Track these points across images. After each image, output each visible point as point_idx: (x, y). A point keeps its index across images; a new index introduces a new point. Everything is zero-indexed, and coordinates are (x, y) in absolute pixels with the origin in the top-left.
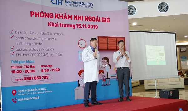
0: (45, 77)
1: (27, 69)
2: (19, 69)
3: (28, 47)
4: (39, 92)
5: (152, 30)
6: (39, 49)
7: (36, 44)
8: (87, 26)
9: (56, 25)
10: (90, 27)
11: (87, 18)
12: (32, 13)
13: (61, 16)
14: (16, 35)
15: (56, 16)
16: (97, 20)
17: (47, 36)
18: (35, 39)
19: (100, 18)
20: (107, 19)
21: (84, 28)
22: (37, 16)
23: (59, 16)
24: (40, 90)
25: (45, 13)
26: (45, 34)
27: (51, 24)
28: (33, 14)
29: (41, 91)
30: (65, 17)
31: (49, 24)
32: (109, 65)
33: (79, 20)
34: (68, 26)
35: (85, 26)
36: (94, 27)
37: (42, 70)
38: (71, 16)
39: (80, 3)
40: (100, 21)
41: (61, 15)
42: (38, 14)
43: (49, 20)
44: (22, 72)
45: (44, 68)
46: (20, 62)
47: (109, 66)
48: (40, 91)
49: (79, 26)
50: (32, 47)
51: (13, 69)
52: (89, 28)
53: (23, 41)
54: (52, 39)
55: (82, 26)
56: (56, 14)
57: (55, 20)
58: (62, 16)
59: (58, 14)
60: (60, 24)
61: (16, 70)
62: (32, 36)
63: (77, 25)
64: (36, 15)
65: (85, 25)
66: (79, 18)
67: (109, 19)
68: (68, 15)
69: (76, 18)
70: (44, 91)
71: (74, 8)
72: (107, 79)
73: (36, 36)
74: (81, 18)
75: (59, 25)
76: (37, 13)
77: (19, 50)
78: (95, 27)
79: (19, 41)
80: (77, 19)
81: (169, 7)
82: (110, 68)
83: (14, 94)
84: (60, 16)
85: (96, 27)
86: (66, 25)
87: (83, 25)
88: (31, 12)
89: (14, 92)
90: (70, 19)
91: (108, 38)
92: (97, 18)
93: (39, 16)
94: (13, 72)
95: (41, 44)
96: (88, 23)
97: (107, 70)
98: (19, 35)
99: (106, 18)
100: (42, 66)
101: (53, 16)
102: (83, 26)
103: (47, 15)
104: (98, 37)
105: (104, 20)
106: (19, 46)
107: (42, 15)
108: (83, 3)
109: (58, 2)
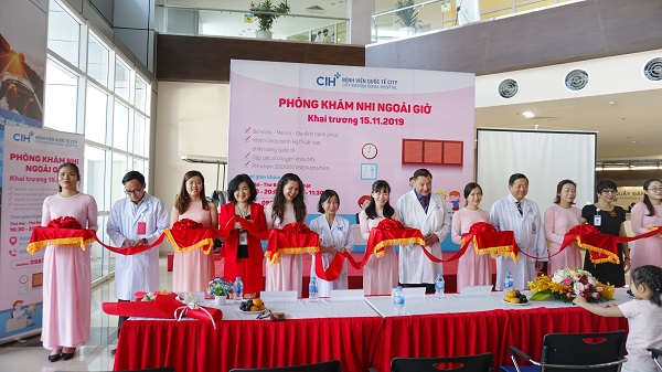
1: (268, 188)
3: (271, 154)
5: (537, 128)
7: (286, 150)
8: (382, 121)
9: (323, 120)
10: (388, 121)
11: (382, 107)
12: (282, 102)
13: (333, 105)
14: (253, 136)
15: (324, 104)
16: (404, 109)
17: (305, 138)
18: (283, 142)
19: (409, 106)
20: (426, 107)
21: (375, 123)
22: (290, 105)
23: (328, 105)
25: (305, 101)
26: (301, 134)
27: (313, 118)
28: (284, 103)
30: (340, 106)
31: (310, 118)
33: (366, 110)
34: (345, 120)
35: (377, 121)
36: (395, 122)
38: (352, 103)
39: (370, 81)
40: (409, 112)
41: (332, 103)
42: (292, 103)
43: (312, 111)
46: (258, 178)
49: (366, 120)
50: (278, 154)
52: (384, 123)
53: (262, 145)
54: (314, 143)
55: (371, 120)
56: (323, 102)
57: (320, 112)
58: (334, 105)
59: (327, 102)
60: (330, 118)
62: (279, 137)
63: (362, 118)
65: (378, 119)
66: (366, 106)
67: (430, 108)
68: (346, 103)
69: (361, 106)
71: (358, 90)
73: (286, 137)
74: (370, 106)
75: (328, 120)
76: (291, 101)
77: (258, 158)
78: (398, 123)
79: (258, 145)
80: (362, 109)
81: (589, 79)
84: (331, 105)
85: (401, 122)
86: (340, 119)
87: (374, 119)
88: (281, 100)
90: (349, 109)
91: (424, 141)
92: (404, 106)
93: (293, 106)
95: (293, 150)
96: (383, 115)
98: (259, 136)
99: (422, 106)
101: (317, 106)
102: (373, 122)
103: (307, 104)
104: (404, 140)
105: (418, 109)
106: (257, 153)
107: (299, 103)
108: (376, 81)
109: (328, 82)
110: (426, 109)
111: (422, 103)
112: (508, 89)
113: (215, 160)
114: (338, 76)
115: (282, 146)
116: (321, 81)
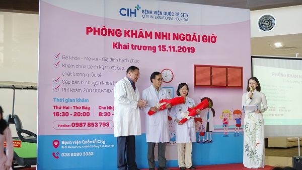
0: (104, 124)
1: (77, 111)
2: (65, 111)
3: (80, 79)
4: (94, 146)
5: (297, 56)
6: (97, 83)
7: (93, 75)
8: (176, 49)
9: (126, 47)
10: (182, 49)
11: (176, 37)
12: (89, 30)
13: (134, 34)
14: (63, 62)
15: (126, 33)
16: (194, 38)
17: (110, 64)
18: (91, 67)
19: (199, 36)
20: (212, 37)
21: (171, 51)
22: (97, 33)
23: (130, 33)
24: (95, 142)
25: (109, 30)
26: (107, 60)
27: (117, 45)
28: (91, 31)
29: (97, 144)
30: (141, 35)
31: (114, 45)
32: (213, 110)
33: (163, 39)
34: (145, 48)
35: (172, 49)
36: (187, 50)
37: (100, 114)
38: (151, 33)
39: (166, 14)
40: (199, 41)
41: (134, 32)
42: (98, 31)
43: (116, 39)
44: (69, 114)
45: (103, 111)
46: (67, 101)
47: (211, 112)
48: (95, 144)
49: (163, 48)
50: (86, 79)
51: (56, 110)
52: (179, 51)
53: (72, 70)
54: (118, 68)
55: (167, 48)
56: (125, 31)
57: (123, 40)
58: (136, 34)
59: (129, 31)
60: (132, 46)
61: (60, 111)
62: (87, 63)
63: (159, 46)
64: (95, 32)
65: (174, 47)
66: (163, 36)
67: (215, 38)
68: (146, 32)
69: (159, 36)
70: (102, 144)
71: (157, 21)
72: (208, 133)
73: (93, 63)
74: (166, 36)
75: (130, 47)
76: (97, 29)
77: (67, 83)
78: (190, 50)
79: (67, 70)
80: (160, 39)
82: (214, 115)
83: (56, 146)
84: (132, 34)
85: (193, 50)
86: (141, 47)
87: (170, 47)
88: (88, 28)
89: (56, 143)
90: (149, 38)
91: (211, 67)
92: (194, 36)
93: (99, 34)
94: (57, 114)
95: (100, 75)
96: (177, 43)
97: (208, 118)
98: (68, 62)
99: (209, 36)
100: (100, 108)
101: (121, 34)
102: (169, 49)
103: (111, 32)
104: (195, 66)
105: (206, 39)
106: (66, 78)
107: (104, 32)
108: (171, 14)
109: (130, 13)
110: (212, 39)
111: (209, 34)
112: (266, 23)
113: (11, 85)
114: (138, 8)
115: (90, 71)
116: (123, 12)
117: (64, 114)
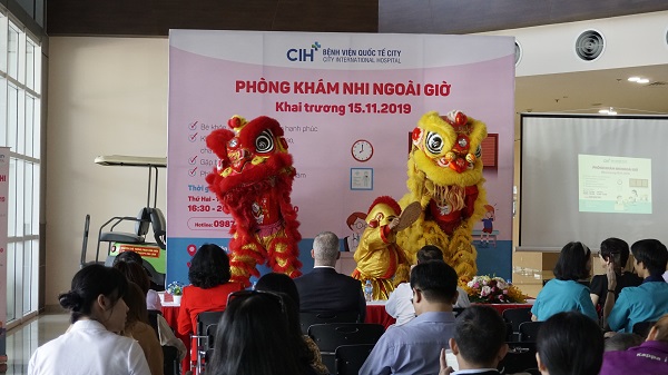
2: (205, 203)
8: (379, 108)
9: (296, 108)
10: (388, 108)
11: (378, 89)
12: (239, 85)
13: (310, 88)
14: (202, 133)
15: (297, 87)
16: (411, 90)
19: (419, 86)
20: (442, 86)
21: (369, 111)
22: (251, 90)
23: (303, 87)
25: (271, 83)
27: (283, 106)
28: (243, 87)
30: (321, 89)
31: (278, 106)
33: (356, 93)
34: (327, 109)
35: (372, 109)
36: (398, 109)
38: (337, 84)
39: (362, 53)
40: (419, 94)
41: (310, 85)
42: (254, 87)
43: (281, 97)
44: (211, 209)
49: (356, 108)
51: (192, 203)
52: (383, 111)
55: (364, 107)
56: (296, 83)
57: (292, 98)
58: (312, 88)
59: (302, 83)
60: (306, 106)
61: (199, 204)
63: (351, 105)
64: (249, 87)
65: (375, 106)
66: (357, 89)
67: (448, 87)
68: (329, 84)
69: (349, 88)
71: (346, 66)
74: (362, 89)
75: (303, 108)
76: (251, 84)
77: (208, 163)
78: (403, 110)
80: (351, 93)
84: (307, 88)
85: (408, 109)
86: (320, 107)
87: (368, 106)
88: (238, 83)
89: (192, 249)
90: (333, 93)
92: (411, 86)
93: (255, 91)
94: (193, 208)
96: (380, 99)
99: (437, 86)
101: (288, 89)
102: (366, 109)
103: (274, 87)
105: (431, 90)
107: (263, 87)
108: (371, 53)
109: (303, 55)
110: (443, 90)
111: (436, 81)
112: (590, 47)
113: (145, 163)
114: (316, 47)
116: (293, 55)
117: (204, 209)
